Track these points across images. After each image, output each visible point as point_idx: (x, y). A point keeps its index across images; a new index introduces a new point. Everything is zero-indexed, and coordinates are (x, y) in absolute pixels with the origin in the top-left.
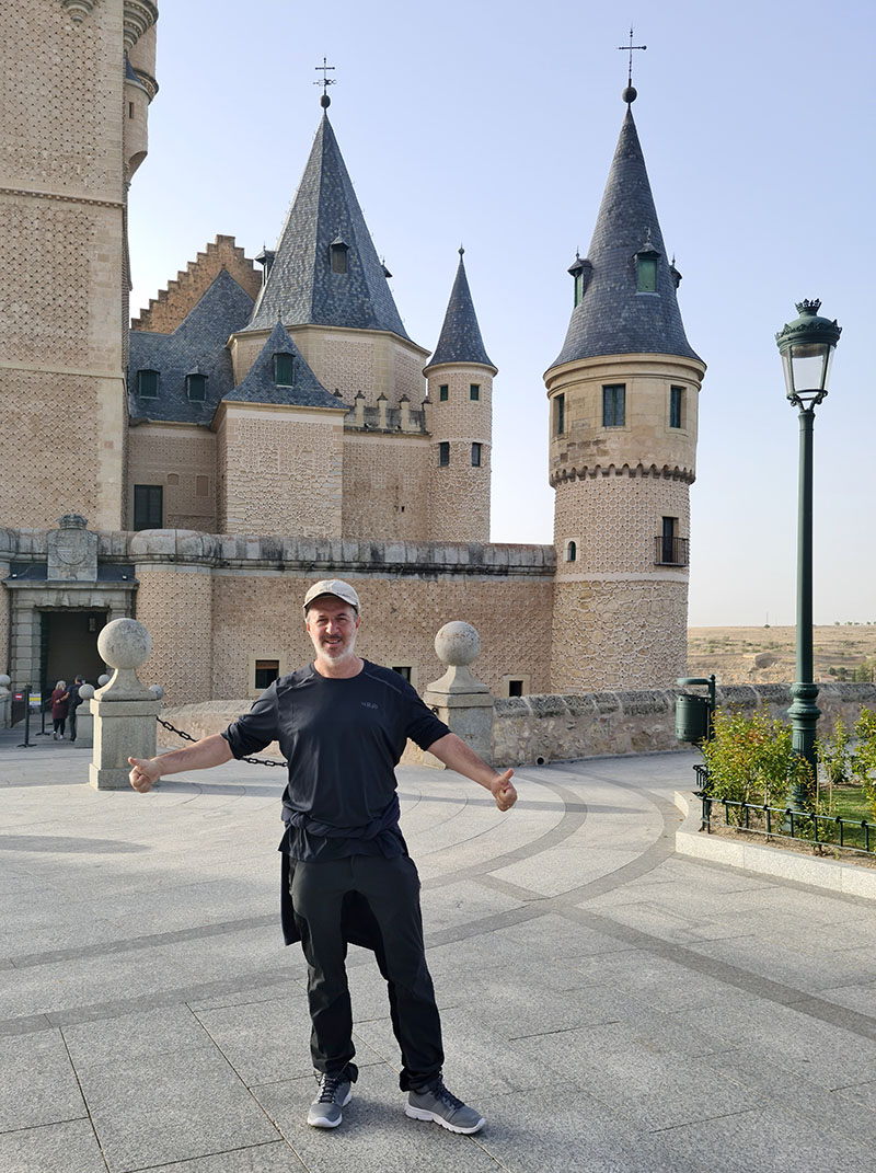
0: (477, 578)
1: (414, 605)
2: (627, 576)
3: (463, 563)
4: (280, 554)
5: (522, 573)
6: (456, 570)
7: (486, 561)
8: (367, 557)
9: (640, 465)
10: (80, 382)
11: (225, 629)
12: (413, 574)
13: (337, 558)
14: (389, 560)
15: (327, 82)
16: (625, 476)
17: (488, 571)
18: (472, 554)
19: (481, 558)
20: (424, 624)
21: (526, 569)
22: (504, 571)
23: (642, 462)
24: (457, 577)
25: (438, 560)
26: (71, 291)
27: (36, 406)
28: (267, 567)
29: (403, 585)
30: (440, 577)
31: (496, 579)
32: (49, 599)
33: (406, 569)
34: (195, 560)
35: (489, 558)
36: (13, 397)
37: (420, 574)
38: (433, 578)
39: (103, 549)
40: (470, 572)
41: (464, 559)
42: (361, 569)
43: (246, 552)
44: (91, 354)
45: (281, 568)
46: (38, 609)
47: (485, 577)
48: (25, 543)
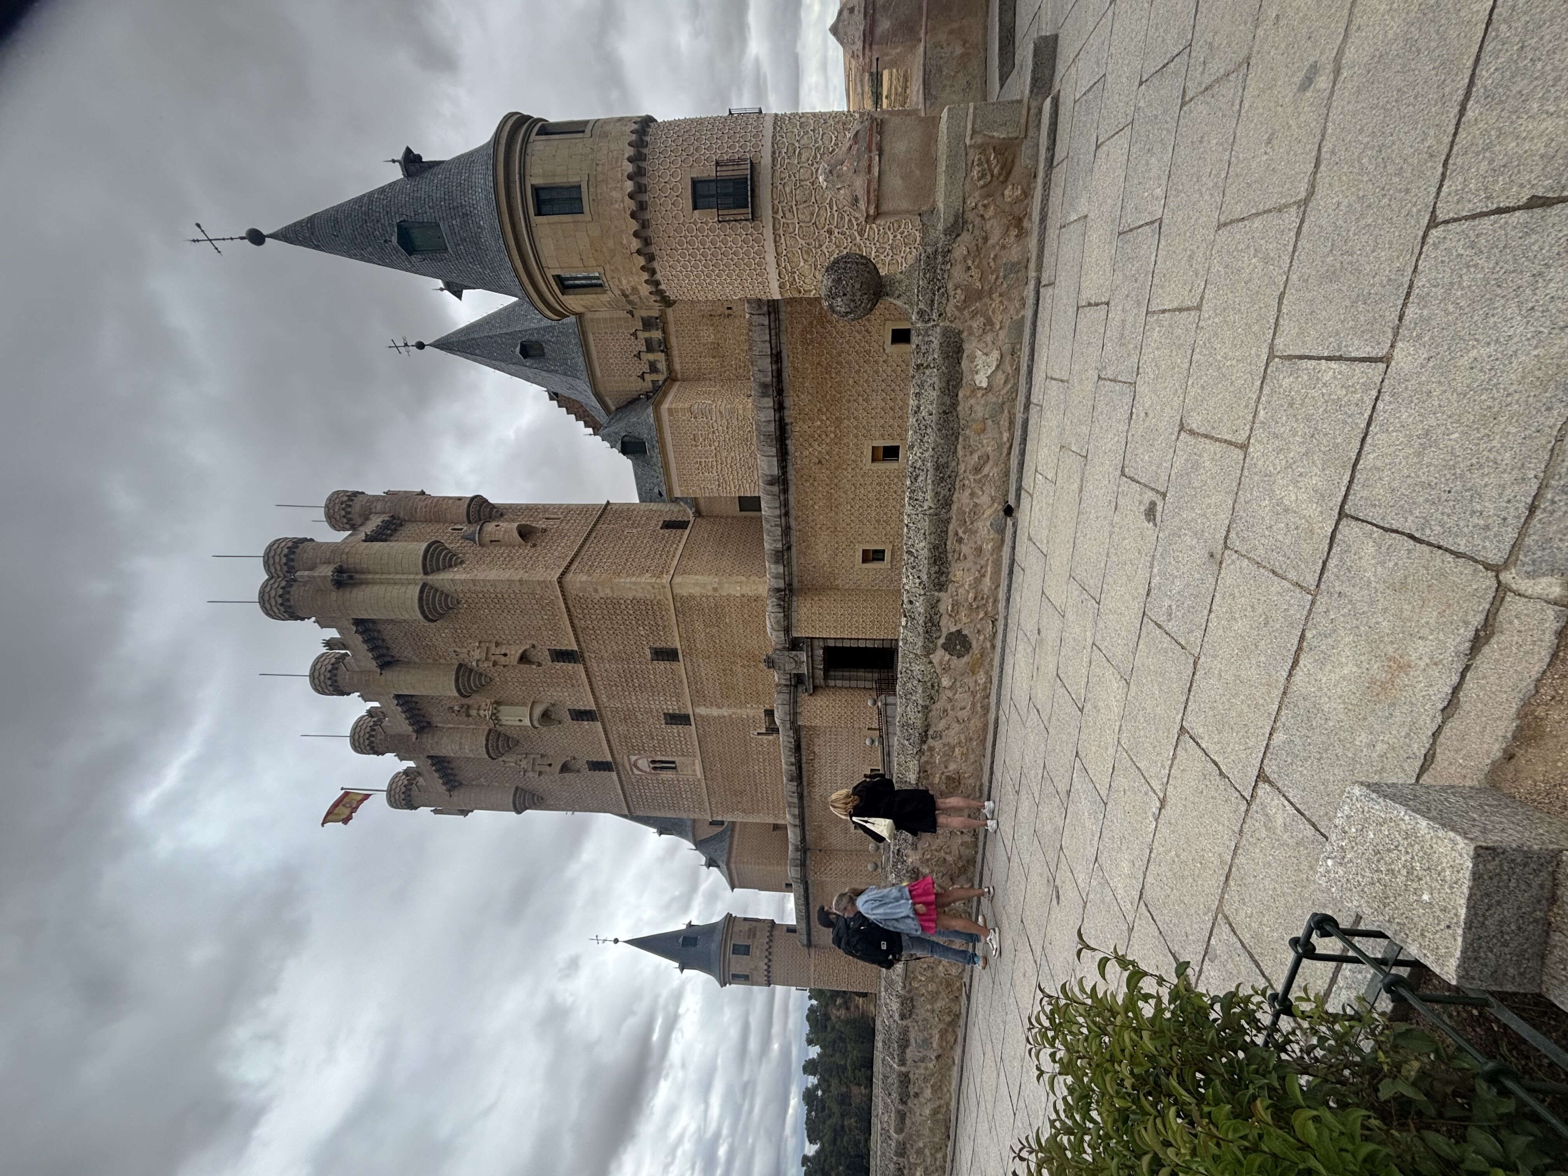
0: (786, 384)
1: (816, 445)
2: (771, 258)
3: (771, 404)
4: (777, 552)
5: (778, 335)
6: (780, 407)
7: (768, 380)
8: (775, 489)
9: (639, 252)
10: (679, 604)
11: (839, 582)
12: (786, 445)
13: (777, 512)
14: (775, 471)
15: (406, 345)
16: (655, 264)
17: (778, 375)
18: (764, 395)
19: (764, 386)
20: (832, 435)
21: (773, 332)
22: (777, 358)
23: (634, 250)
24: (788, 403)
25: (772, 428)
26: (623, 607)
27: (699, 626)
28: (790, 558)
29: (797, 454)
30: (788, 420)
31: (786, 363)
32: (820, 673)
33: (783, 455)
34: (787, 617)
35: (766, 376)
36: (697, 636)
37: (786, 439)
38: (788, 427)
39: (784, 648)
40: (780, 392)
41: (769, 402)
42: (785, 491)
43: (779, 574)
44: (658, 597)
45: (789, 548)
46: (826, 677)
47: (785, 375)
48: (783, 682)
